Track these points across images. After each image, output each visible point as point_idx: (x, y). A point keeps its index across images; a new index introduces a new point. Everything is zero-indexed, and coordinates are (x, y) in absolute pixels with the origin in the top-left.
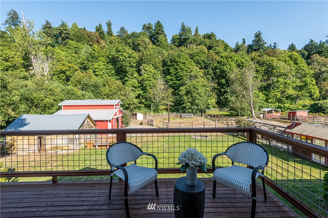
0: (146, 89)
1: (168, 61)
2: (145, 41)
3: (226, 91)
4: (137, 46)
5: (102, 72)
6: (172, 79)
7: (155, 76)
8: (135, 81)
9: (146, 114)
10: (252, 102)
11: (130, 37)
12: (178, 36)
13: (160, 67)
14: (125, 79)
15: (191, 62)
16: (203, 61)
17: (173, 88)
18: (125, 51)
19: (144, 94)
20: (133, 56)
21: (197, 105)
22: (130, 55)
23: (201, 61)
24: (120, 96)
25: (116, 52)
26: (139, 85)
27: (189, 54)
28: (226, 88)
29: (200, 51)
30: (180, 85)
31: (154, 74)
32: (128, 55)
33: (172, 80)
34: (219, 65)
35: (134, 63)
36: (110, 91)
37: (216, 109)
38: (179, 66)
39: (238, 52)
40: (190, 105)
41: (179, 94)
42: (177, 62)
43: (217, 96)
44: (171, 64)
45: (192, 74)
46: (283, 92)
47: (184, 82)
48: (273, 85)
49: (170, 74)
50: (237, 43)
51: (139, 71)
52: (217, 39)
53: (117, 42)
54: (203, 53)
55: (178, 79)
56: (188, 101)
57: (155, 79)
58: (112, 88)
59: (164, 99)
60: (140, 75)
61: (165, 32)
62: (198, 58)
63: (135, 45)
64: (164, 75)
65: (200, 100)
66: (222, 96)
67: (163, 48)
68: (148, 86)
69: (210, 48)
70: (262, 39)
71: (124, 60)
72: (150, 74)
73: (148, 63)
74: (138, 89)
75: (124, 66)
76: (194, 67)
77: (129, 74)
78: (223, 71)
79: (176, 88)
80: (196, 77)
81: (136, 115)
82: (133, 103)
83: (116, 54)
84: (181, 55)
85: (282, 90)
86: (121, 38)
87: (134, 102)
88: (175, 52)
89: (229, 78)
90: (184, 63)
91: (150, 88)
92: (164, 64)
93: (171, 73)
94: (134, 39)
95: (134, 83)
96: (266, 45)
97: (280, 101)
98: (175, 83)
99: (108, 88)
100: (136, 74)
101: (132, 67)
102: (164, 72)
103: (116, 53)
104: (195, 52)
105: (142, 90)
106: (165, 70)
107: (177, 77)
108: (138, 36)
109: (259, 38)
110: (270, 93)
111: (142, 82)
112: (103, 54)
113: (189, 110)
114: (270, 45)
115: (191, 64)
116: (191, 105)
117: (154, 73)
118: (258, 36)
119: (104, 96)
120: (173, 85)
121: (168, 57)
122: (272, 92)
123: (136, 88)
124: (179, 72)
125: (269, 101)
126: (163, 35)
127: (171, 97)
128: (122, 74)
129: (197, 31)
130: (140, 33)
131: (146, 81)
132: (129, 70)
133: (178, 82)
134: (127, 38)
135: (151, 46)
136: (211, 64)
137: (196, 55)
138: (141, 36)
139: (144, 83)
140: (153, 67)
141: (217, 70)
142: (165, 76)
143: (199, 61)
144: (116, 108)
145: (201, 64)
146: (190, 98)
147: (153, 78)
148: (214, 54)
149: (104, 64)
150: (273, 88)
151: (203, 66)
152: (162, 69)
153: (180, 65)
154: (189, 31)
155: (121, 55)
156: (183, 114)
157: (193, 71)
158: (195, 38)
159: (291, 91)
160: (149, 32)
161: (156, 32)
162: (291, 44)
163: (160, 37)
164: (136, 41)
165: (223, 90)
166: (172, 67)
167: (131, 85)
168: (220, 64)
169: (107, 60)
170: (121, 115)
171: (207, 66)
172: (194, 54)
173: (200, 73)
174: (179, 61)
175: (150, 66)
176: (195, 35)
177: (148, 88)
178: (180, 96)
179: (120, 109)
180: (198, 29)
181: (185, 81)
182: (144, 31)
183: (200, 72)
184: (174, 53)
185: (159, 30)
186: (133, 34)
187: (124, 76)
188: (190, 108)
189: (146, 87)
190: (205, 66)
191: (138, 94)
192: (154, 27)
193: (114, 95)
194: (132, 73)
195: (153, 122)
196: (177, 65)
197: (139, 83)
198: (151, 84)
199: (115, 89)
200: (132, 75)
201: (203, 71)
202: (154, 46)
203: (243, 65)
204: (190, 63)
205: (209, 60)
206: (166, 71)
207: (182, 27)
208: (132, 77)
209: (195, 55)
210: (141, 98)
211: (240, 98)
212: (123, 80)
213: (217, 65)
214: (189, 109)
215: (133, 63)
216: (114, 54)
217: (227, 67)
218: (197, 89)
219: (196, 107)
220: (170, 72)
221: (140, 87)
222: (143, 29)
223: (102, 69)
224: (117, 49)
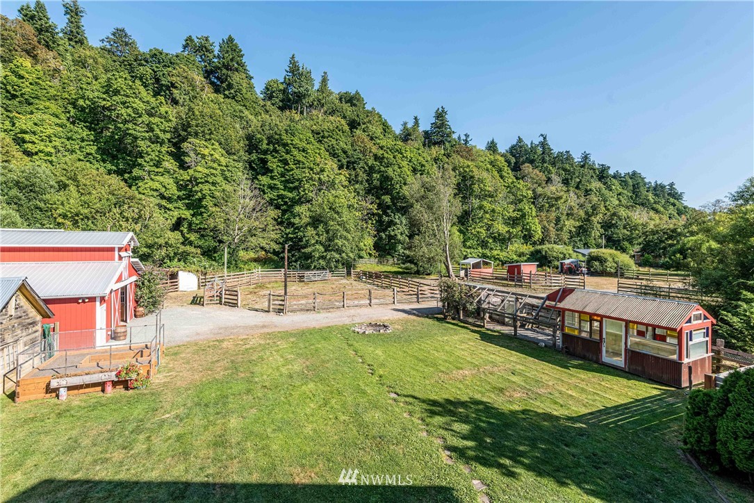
0: (202, 207)
1: (263, 140)
2: (193, 79)
3: (392, 221)
4: (168, 88)
5: (50, 144)
6: (275, 184)
7: (228, 174)
8: (168, 180)
9: (205, 274)
10: (447, 247)
11: (147, 61)
12: (282, 83)
13: (242, 153)
14: (134, 174)
15: (320, 149)
16: (345, 152)
17: (278, 207)
18: (134, 93)
19: (194, 219)
20: (163, 113)
21: (339, 251)
22: (153, 108)
23: (340, 151)
24: (121, 223)
25: (104, 93)
26: (181, 193)
27: (313, 131)
28: (393, 215)
29: (337, 127)
30: (295, 202)
31: (225, 169)
32: (144, 107)
33: (272, 188)
34: (379, 164)
35: (164, 131)
36: (86, 204)
37: (372, 259)
38: (291, 155)
39: (409, 142)
40: (323, 250)
41: (291, 224)
42: (285, 145)
43: (375, 231)
44: (271, 147)
45: (324, 177)
46: (489, 228)
47: (306, 194)
48: (473, 214)
49: (267, 171)
50: (405, 124)
51: (179, 156)
52: (368, 107)
53: (103, 66)
54: (343, 132)
55: (291, 188)
56: (317, 241)
57: (228, 180)
58: (93, 196)
59: (255, 235)
60: (183, 166)
61: (247, 68)
62: (334, 142)
63: (162, 85)
64: (250, 174)
65: (346, 238)
66: (384, 231)
67: (244, 106)
68: (208, 197)
69: (353, 125)
70: (448, 123)
71: (133, 121)
72: (215, 165)
73: (208, 137)
74: (176, 205)
75: (130, 135)
76: (327, 162)
77: (146, 159)
78: (386, 179)
79: (285, 208)
80: (332, 185)
81: (174, 276)
82: (166, 243)
83: (104, 100)
84: (297, 130)
85: (488, 224)
86: (114, 58)
87: (169, 239)
88: (278, 120)
89: (398, 193)
90: (304, 151)
91: (215, 205)
92: (252, 144)
93: (272, 171)
94: (157, 67)
95: (164, 187)
96: (455, 136)
97: (484, 244)
98: (282, 195)
99: (75, 194)
100: (169, 164)
101: (158, 142)
102: (250, 165)
103: (104, 96)
104: (326, 128)
105: (188, 207)
106: (253, 161)
107: (288, 181)
108: (171, 63)
109: (442, 120)
110: (469, 229)
111: (190, 187)
112: (53, 92)
113: (321, 261)
114: (459, 138)
115: (319, 154)
116: (326, 251)
117: (227, 166)
118: (440, 115)
119: (60, 220)
120: (276, 200)
121: (263, 130)
122: (473, 226)
123: (169, 200)
124: (293, 170)
125: (468, 244)
126: (245, 75)
127: (273, 230)
128: (123, 158)
129: (324, 81)
130: (177, 56)
131: (202, 183)
132: (149, 149)
133: (290, 195)
134: (135, 60)
135: (208, 93)
136: (360, 159)
137: (329, 135)
138: (181, 65)
139: (196, 188)
140: (220, 150)
141: (375, 175)
142: (253, 175)
143: (335, 150)
144: (120, 258)
145: (338, 156)
146: (322, 235)
147: (222, 179)
148: (366, 140)
149: (58, 121)
150: (472, 220)
151: (344, 161)
152: (246, 159)
153: (295, 152)
154: (307, 76)
155: (124, 103)
156: (307, 273)
157: (326, 170)
158: (320, 98)
159: (501, 228)
160: (203, 60)
161: (224, 63)
162: (490, 140)
163: (236, 78)
164: (164, 74)
165: (386, 219)
166: (273, 156)
167: (156, 190)
168: (381, 162)
169: (69, 112)
170: (134, 278)
171: (354, 163)
172: (323, 131)
173: (342, 176)
174: (292, 144)
175: (214, 147)
176: (321, 90)
177: (208, 202)
178: (295, 229)
179: (132, 260)
180: (329, 78)
181: (307, 192)
182: (187, 52)
183: (341, 174)
184: (278, 123)
185: (232, 60)
186: (156, 56)
187: (129, 165)
188: (323, 258)
189: (200, 200)
190: (348, 162)
191: (175, 219)
192: (216, 51)
193: (98, 217)
194: (157, 159)
195: (237, 295)
196: (288, 152)
197: (180, 188)
198: (218, 194)
199: (104, 201)
200: (158, 164)
201: (345, 172)
202: (221, 97)
203: (424, 171)
204: (318, 152)
205: (356, 150)
206: (256, 164)
207: (291, 65)
208: (156, 170)
209: (326, 134)
210: (185, 231)
211: (427, 237)
212: (126, 176)
213: (375, 163)
214: (319, 259)
215: (161, 130)
216: (98, 97)
217: (394, 171)
218: (338, 213)
219: (337, 256)
220: (268, 168)
221: (183, 199)
222: (185, 47)
223: (49, 137)
224: (109, 86)
